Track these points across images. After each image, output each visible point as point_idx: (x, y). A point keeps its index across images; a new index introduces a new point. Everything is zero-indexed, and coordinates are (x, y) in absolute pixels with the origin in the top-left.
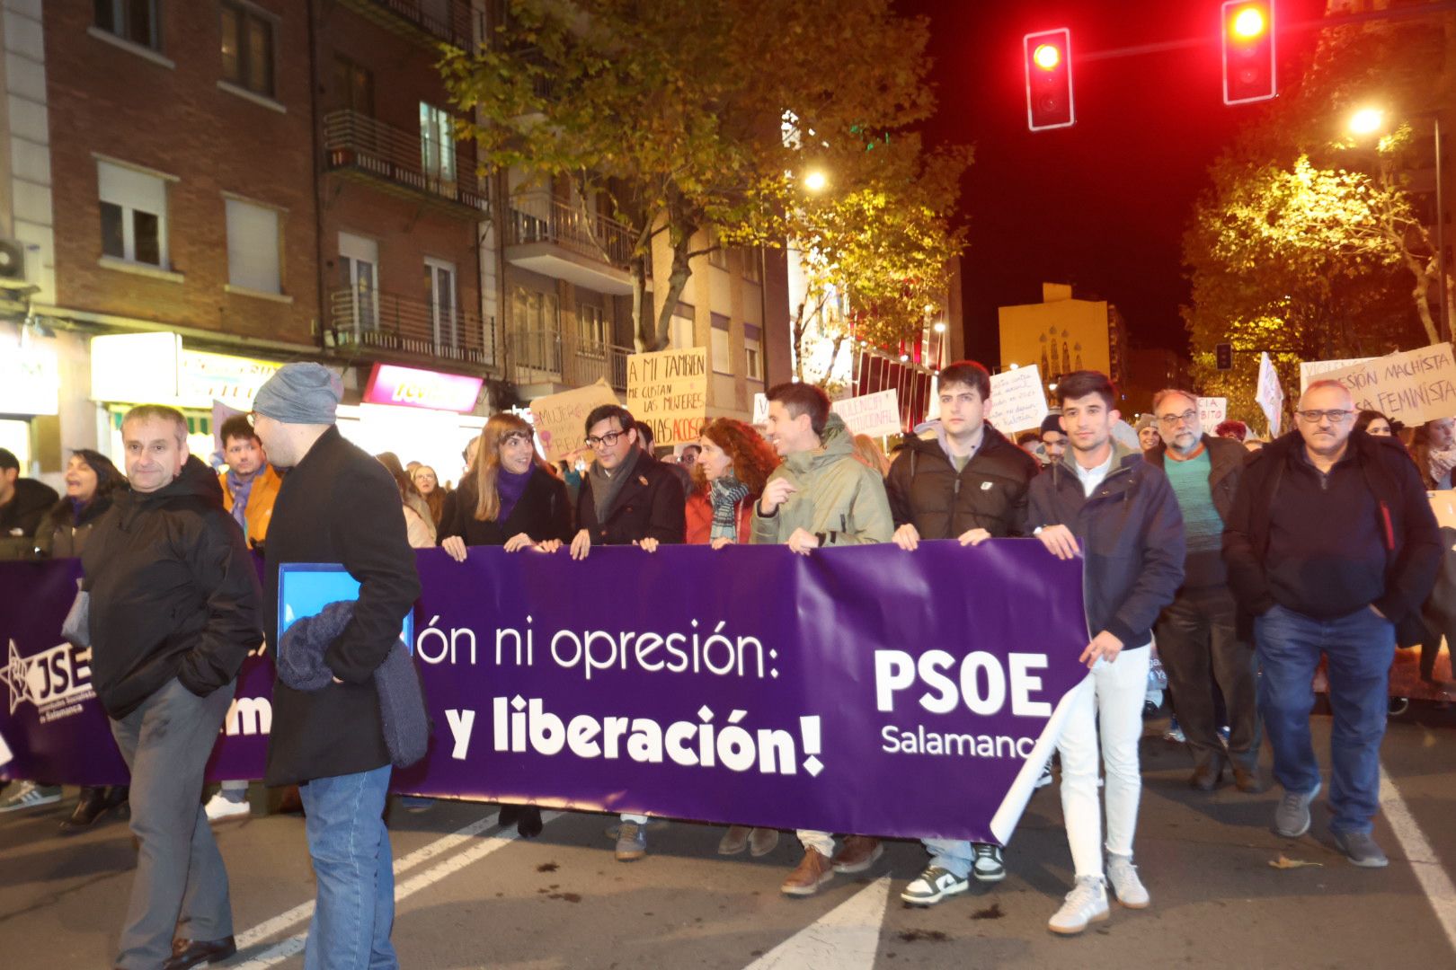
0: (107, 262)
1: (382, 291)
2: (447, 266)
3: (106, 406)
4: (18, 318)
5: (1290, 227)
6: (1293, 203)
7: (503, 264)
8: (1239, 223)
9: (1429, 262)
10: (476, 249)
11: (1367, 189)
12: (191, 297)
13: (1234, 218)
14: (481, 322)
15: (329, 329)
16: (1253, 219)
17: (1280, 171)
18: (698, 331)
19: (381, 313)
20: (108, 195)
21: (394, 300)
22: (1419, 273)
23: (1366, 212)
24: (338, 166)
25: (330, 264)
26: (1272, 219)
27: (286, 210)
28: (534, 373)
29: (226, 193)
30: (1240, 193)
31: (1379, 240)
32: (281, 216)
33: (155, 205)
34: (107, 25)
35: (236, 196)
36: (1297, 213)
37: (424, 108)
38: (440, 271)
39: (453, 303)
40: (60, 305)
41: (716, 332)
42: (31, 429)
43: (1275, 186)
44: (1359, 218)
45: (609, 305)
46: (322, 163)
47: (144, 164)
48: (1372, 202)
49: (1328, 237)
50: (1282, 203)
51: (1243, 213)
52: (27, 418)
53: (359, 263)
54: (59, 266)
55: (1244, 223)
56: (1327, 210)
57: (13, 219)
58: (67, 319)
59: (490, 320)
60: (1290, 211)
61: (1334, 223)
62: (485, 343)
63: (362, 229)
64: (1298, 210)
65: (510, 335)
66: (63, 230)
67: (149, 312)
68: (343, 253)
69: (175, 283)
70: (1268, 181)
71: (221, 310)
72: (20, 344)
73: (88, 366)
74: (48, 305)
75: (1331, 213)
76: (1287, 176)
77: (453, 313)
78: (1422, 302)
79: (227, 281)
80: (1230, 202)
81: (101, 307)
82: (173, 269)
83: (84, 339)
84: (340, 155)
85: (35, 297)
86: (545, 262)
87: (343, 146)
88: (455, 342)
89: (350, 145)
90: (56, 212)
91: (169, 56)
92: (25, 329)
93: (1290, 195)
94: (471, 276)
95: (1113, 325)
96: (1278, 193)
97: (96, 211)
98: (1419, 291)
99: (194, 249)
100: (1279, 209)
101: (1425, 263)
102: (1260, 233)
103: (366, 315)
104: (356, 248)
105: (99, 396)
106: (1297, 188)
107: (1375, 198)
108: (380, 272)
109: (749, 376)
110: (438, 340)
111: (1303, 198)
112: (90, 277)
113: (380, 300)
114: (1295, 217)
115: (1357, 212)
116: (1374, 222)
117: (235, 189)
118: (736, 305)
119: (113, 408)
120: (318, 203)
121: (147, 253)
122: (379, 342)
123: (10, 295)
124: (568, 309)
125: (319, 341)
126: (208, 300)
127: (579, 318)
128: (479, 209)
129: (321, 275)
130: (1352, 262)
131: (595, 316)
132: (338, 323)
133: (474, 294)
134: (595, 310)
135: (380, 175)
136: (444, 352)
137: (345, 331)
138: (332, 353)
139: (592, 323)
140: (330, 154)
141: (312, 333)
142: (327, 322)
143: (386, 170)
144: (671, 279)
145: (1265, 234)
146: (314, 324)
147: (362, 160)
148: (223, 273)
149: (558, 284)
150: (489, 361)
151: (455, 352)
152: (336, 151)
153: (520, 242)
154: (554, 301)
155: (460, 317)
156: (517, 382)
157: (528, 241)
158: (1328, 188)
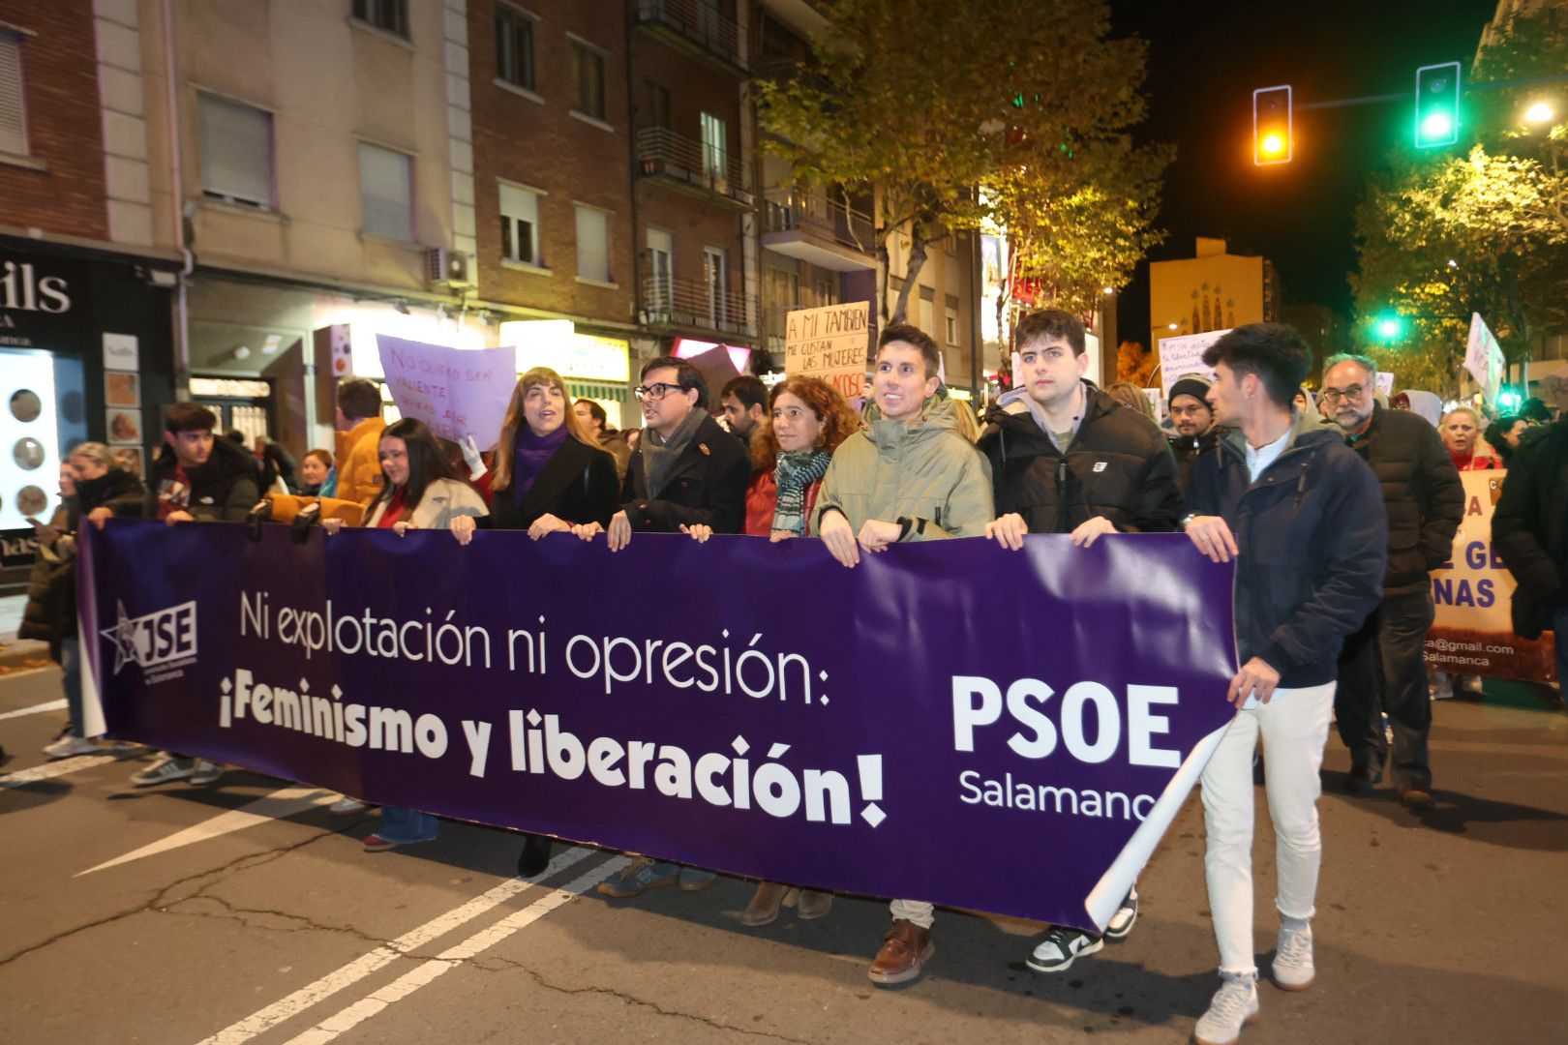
0: (506, 264)
1: (676, 276)
2: (718, 252)
4: (459, 308)
5: (1462, 211)
6: (1466, 188)
7: (760, 249)
8: (1414, 205)
10: (741, 236)
11: (1538, 174)
12: (554, 288)
13: (1409, 200)
14: (744, 299)
15: (643, 309)
16: (1428, 203)
17: (1456, 157)
19: (674, 294)
20: (504, 212)
21: (687, 283)
23: (1535, 195)
24: (650, 174)
25: (642, 256)
26: (1445, 203)
27: (614, 213)
29: (576, 202)
30: (1417, 177)
31: (1546, 221)
32: (608, 218)
33: (531, 216)
34: (501, 74)
35: (582, 204)
36: (1469, 197)
37: (703, 115)
38: (714, 257)
39: (722, 283)
40: (481, 299)
41: (923, 303)
43: (1450, 171)
44: (1528, 202)
45: (837, 281)
46: (638, 171)
47: (526, 183)
48: (1541, 186)
49: (1497, 219)
50: (1456, 187)
51: (1419, 197)
53: (659, 252)
54: (481, 268)
55: (1418, 205)
56: (1498, 194)
57: (454, 233)
58: (485, 309)
59: (753, 299)
60: (1463, 196)
61: (1506, 205)
62: (748, 317)
63: (662, 225)
64: (1470, 194)
65: (765, 311)
66: (481, 240)
67: (531, 301)
68: (650, 246)
69: (544, 277)
70: (1443, 168)
71: (573, 297)
72: (458, 329)
74: (475, 300)
75: (1501, 197)
76: (1463, 164)
77: (723, 292)
79: (577, 275)
80: (1405, 187)
81: (503, 299)
82: (542, 265)
84: (652, 165)
85: (468, 294)
86: (795, 247)
87: (655, 157)
88: (724, 318)
89: (660, 156)
90: (477, 226)
91: (541, 95)
92: (461, 319)
93: (1464, 180)
94: (735, 262)
95: (1268, 281)
96: (1451, 177)
97: (497, 223)
99: (556, 249)
100: (1453, 194)
102: (1434, 216)
103: (665, 298)
104: (657, 241)
106: (1470, 174)
107: (1545, 183)
108: (674, 261)
109: (948, 342)
110: (712, 315)
111: (1477, 183)
112: (494, 276)
113: (676, 283)
114: (1467, 199)
115: (1526, 196)
116: (1542, 205)
117: (580, 198)
118: (939, 277)
120: (634, 203)
122: (680, 320)
123: (455, 292)
124: (806, 286)
125: (636, 320)
126: (565, 289)
127: (814, 293)
128: (747, 204)
129: (636, 265)
130: (1520, 241)
131: (827, 291)
132: (649, 305)
133: (739, 274)
134: (826, 284)
135: (679, 180)
136: (717, 325)
137: (654, 311)
138: (645, 330)
139: (824, 297)
140: (643, 163)
141: (631, 313)
142: (641, 304)
143: (683, 174)
144: (909, 263)
145: (1438, 217)
146: (632, 306)
147: (669, 169)
148: (574, 267)
149: (799, 263)
150: (753, 333)
151: (724, 326)
152: (648, 162)
153: (771, 229)
154: (796, 280)
155: (728, 296)
156: (770, 350)
157: (778, 229)
158: (1501, 172)
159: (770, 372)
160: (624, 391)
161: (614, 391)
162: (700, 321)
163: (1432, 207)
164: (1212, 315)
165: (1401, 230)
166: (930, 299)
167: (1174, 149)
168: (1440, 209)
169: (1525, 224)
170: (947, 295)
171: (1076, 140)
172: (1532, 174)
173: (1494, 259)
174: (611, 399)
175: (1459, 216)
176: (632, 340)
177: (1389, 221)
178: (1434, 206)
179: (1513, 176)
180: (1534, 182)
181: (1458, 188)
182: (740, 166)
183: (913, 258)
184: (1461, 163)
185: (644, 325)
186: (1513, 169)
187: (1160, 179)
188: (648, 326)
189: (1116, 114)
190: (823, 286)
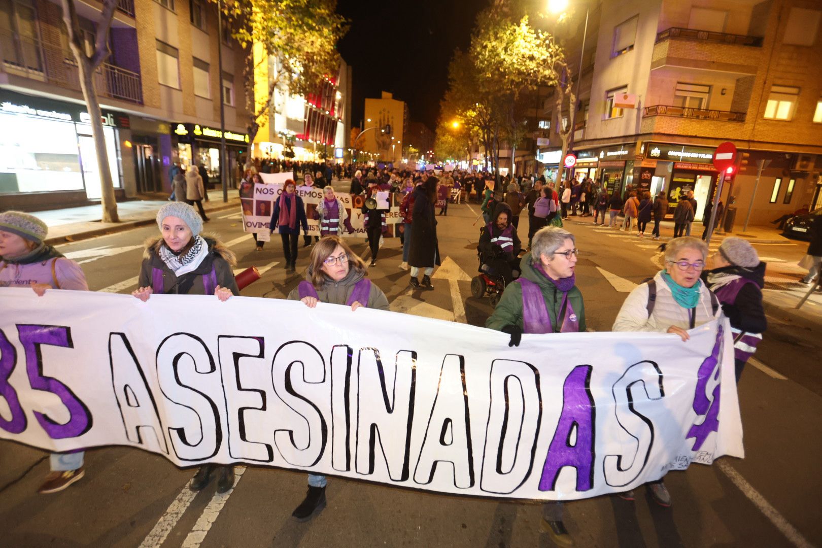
5: (514, 56)
6: (516, 43)
9: (567, 87)
11: (549, 42)
13: (487, 46)
16: (498, 48)
17: (512, 24)
18: (181, 67)
22: (561, 92)
23: (547, 55)
26: (506, 49)
31: (549, 71)
43: (508, 32)
44: (545, 57)
48: (550, 49)
49: (529, 65)
50: (511, 42)
51: (492, 44)
55: (492, 49)
60: (514, 47)
61: (532, 58)
70: (505, 29)
75: (531, 53)
76: (516, 27)
80: (485, 38)
93: (515, 39)
96: (509, 37)
98: (559, 101)
100: (510, 45)
101: (565, 87)
102: (500, 56)
106: (518, 35)
111: (519, 42)
114: (516, 50)
115: (542, 54)
116: (549, 61)
130: (536, 80)
145: (502, 58)
158: (531, 39)
163: (498, 51)
165: (482, 63)
168: (503, 52)
169: (541, 70)
172: (547, 42)
175: (511, 59)
177: (476, 56)
178: (500, 50)
179: (538, 42)
180: (548, 46)
181: (513, 42)
186: (538, 38)
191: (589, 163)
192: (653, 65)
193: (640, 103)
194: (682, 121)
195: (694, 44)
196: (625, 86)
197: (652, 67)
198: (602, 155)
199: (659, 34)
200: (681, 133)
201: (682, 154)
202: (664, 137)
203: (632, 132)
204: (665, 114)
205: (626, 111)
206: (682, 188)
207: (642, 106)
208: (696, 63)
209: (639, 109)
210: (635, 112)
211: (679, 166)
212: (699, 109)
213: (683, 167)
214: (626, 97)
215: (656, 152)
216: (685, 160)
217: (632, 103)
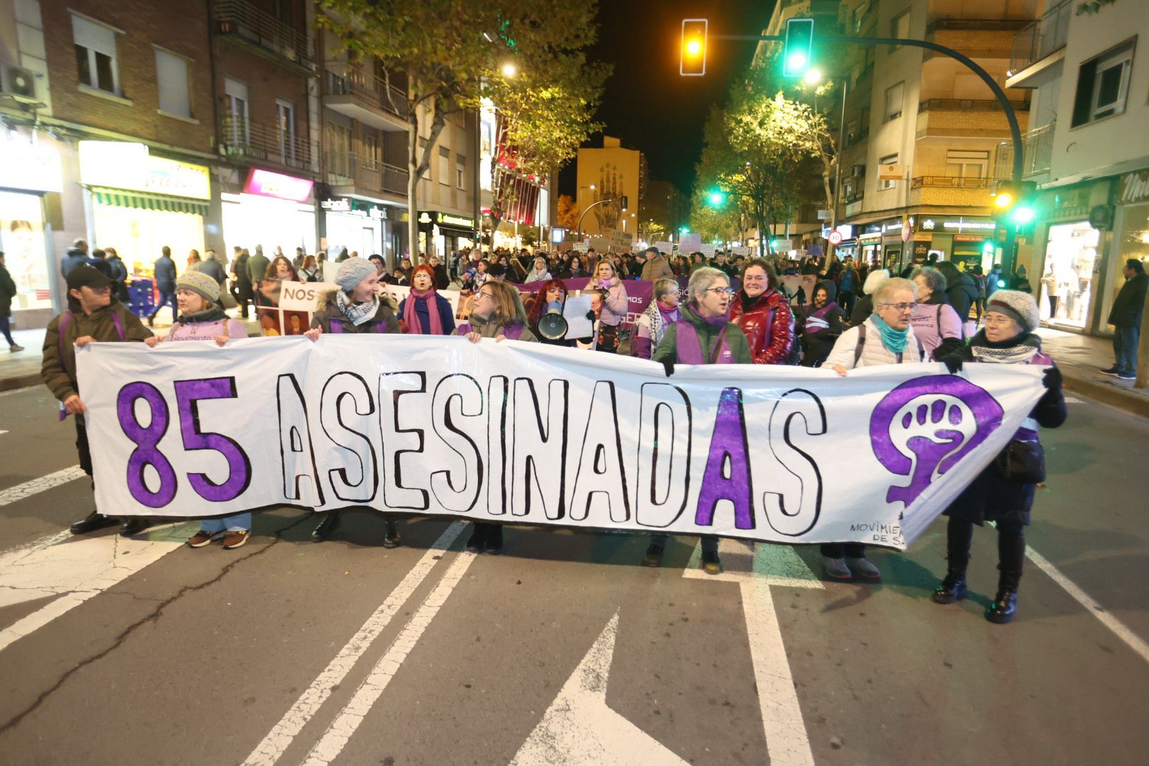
0: (83, 88)
1: (252, 119)
2: (288, 105)
3: (89, 188)
4: (30, 124)
5: (770, 130)
6: (773, 117)
7: (322, 107)
8: (744, 124)
9: (833, 158)
10: (307, 95)
11: (808, 114)
12: (136, 116)
13: (741, 121)
14: (309, 143)
15: (222, 143)
16: (752, 123)
17: (768, 98)
19: (251, 134)
20: (80, 40)
21: (261, 126)
22: (827, 163)
23: (807, 127)
24: (226, 33)
25: (221, 100)
26: (761, 124)
27: (193, 60)
28: (338, 178)
29: (156, 46)
30: (746, 107)
31: (811, 143)
32: (189, 65)
33: (109, 50)
35: (161, 48)
38: (285, 108)
39: (292, 130)
40: (55, 117)
41: (442, 158)
42: (44, 202)
43: (764, 105)
44: (803, 130)
45: (381, 138)
46: (214, 29)
47: (102, 20)
48: (810, 122)
49: (787, 138)
51: (747, 118)
52: (40, 194)
53: (237, 99)
54: (52, 88)
55: (747, 124)
56: (788, 124)
58: (61, 127)
59: (316, 144)
60: (771, 121)
61: (791, 131)
62: (312, 158)
63: (238, 77)
64: (774, 121)
65: (326, 154)
66: (52, 63)
67: (112, 125)
68: (228, 93)
69: (126, 106)
70: (760, 103)
71: (156, 126)
72: (31, 142)
73: (77, 159)
74: (48, 117)
75: (789, 126)
76: (771, 102)
77: (292, 137)
78: (827, 179)
79: (159, 108)
80: (740, 112)
81: (81, 120)
82: (123, 95)
83: (72, 141)
84: (227, 25)
85: (40, 111)
86: (349, 108)
87: (229, 19)
88: (293, 155)
89: (233, 19)
90: (47, 50)
92: (35, 132)
93: (771, 112)
94: (301, 114)
95: (642, 165)
96: (765, 111)
97: (73, 51)
98: (826, 173)
99: (136, 83)
100: (766, 119)
101: (831, 159)
102: (755, 131)
103: (243, 135)
104: (235, 90)
105: (85, 181)
106: (775, 108)
107: (812, 120)
108: (250, 107)
109: (457, 186)
110: (283, 153)
111: (776, 115)
112: (71, 98)
113: (250, 125)
114: (772, 124)
115: (802, 126)
116: (810, 133)
117: (159, 43)
118: (453, 140)
119: (94, 190)
120: (212, 55)
121: (105, 83)
122: (254, 154)
123: (25, 108)
124: (358, 138)
125: (216, 151)
126: (146, 119)
127: (364, 144)
128: (311, 70)
129: (215, 106)
130: (796, 152)
131: (373, 143)
132: (227, 140)
133: (305, 125)
134: (373, 140)
135: (252, 42)
136: (286, 161)
137: (232, 146)
138: (224, 159)
139: (371, 148)
140: (219, 23)
141: (212, 145)
142: (220, 138)
143: (256, 38)
144: (432, 128)
145: (757, 132)
146: (212, 139)
147: (241, 30)
148: (155, 101)
149: (353, 121)
150: (317, 170)
151: (293, 162)
152: (224, 22)
153: (331, 92)
154: (350, 133)
155: (296, 140)
156: (330, 183)
157: (336, 92)
158: (790, 110)
159: (329, 200)
160: (206, 207)
161: (196, 207)
162: (270, 157)
163: (753, 127)
164: (611, 183)
165: (736, 138)
166: (446, 156)
167: (613, 67)
168: (758, 128)
169: (801, 143)
170: (458, 155)
171: (550, 52)
172: (806, 113)
173: (781, 163)
174: (194, 213)
175: (768, 134)
176: (213, 166)
177: (731, 131)
178: (755, 125)
179: (796, 113)
180: (808, 118)
181: (768, 116)
182: (306, 39)
183: (435, 124)
184: (770, 101)
185: (223, 156)
186: (796, 109)
187: (602, 87)
188: (227, 157)
189: (577, 36)
190: (370, 139)
191: (874, 238)
192: (918, 134)
193: (908, 173)
194: (952, 191)
195: (957, 113)
196: (896, 155)
197: (917, 137)
198: (884, 228)
199: (921, 104)
200: (952, 204)
201: (960, 225)
202: (932, 209)
203: (903, 204)
204: (932, 185)
205: (892, 182)
206: (966, 262)
207: (910, 177)
208: (961, 132)
209: (907, 180)
210: (905, 182)
211: (959, 239)
212: (980, 178)
213: (964, 239)
214: (891, 169)
215: (929, 224)
216: (965, 232)
217: (900, 174)
